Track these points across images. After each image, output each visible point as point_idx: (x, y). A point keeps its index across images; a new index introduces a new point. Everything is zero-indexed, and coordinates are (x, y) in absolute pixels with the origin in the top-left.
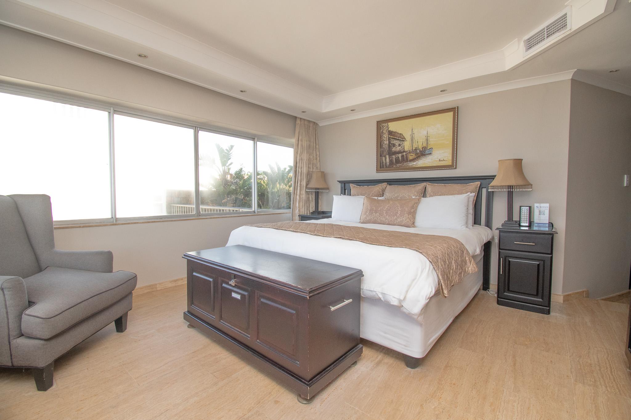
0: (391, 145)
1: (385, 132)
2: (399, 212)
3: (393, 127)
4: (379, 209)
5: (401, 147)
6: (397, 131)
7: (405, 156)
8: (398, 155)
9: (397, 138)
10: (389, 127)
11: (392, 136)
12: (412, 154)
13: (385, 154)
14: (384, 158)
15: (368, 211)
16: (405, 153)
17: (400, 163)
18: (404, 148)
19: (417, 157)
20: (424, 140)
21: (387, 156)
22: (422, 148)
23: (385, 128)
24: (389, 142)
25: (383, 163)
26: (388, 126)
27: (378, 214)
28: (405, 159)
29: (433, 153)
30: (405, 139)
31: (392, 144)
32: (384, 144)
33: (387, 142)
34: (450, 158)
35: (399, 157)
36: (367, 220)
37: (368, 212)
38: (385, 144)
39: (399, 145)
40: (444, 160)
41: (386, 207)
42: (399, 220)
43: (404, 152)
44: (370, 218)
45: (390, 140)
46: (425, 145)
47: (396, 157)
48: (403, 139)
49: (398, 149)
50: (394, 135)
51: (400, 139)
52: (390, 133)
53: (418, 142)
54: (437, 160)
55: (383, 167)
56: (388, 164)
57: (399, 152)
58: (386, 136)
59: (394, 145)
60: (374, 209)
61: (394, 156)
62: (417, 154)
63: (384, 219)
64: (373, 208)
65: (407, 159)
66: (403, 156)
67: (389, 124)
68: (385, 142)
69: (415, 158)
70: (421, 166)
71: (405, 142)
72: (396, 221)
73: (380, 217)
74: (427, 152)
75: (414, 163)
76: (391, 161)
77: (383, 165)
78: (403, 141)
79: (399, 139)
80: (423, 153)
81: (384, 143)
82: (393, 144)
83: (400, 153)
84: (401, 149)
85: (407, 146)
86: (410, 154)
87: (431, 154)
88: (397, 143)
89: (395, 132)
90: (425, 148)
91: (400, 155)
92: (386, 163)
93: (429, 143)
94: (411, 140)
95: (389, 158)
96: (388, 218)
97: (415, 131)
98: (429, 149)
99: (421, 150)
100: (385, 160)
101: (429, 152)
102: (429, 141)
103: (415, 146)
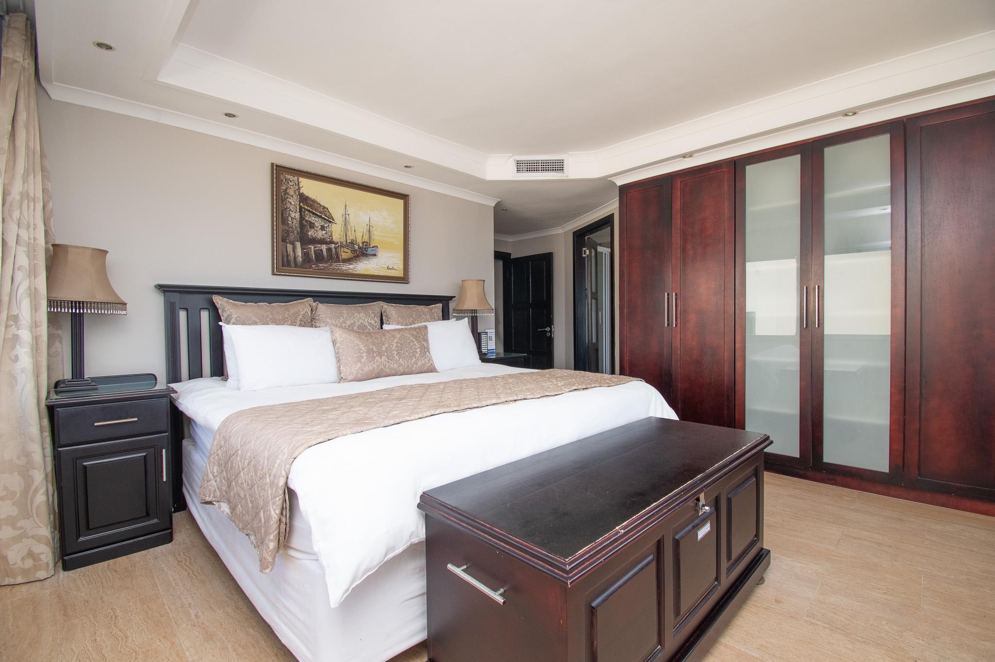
0: (304, 222)
1: (291, 192)
2: (418, 350)
3: (309, 188)
4: (384, 349)
5: (326, 233)
6: (318, 200)
7: (334, 250)
8: (320, 246)
9: (319, 214)
10: (301, 186)
11: (308, 206)
12: (346, 250)
13: (292, 237)
14: (290, 247)
15: (364, 355)
16: (333, 246)
17: (326, 263)
18: (331, 236)
19: (355, 257)
20: (365, 231)
21: (298, 244)
22: (363, 243)
23: (291, 184)
24: (301, 215)
25: (288, 256)
26: (299, 183)
27: (384, 358)
28: (333, 257)
29: (379, 254)
30: (333, 220)
31: (307, 221)
32: (290, 218)
33: (298, 215)
34: (401, 267)
35: (321, 250)
36: (364, 373)
37: (365, 357)
38: (292, 218)
39: (323, 228)
40: (393, 269)
41: (395, 345)
42: (420, 363)
43: (332, 242)
44: (371, 368)
45: (303, 214)
46: (366, 239)
47: (317, 250)
48: (329, 219)
49: (320, 234)
50: (311, 206)
51: (323, 216)
52: (303, 199)
53: (355, 231)
54: (384, 266)
55: (289, 265)
56: (300, 259)
57: (322, 241)
58: (293, 202)
59: (312, 225)
60: (375, 349)
61: (313, 247)
62: (354, 251)
63: (396, 366)
64: (371, 347)
65: (338, 257)
66: (329, 250)
67: (301, 179)
68: (293, 215)
69: (352, 258)
70: (362, 272)
71: (334, 225)
72: (415, 366)
73: (389, 362)
74: (370, 251)
75: (351, 267)
76: (306, 255)
77: (288, 262)
78: (330, 222)
79: (320, 217)
80: (363, 251)
81: (289, 215)
82: (310, 222)
83: (324, 244)
84: (326, 236)
85: (337, 232)
86: (342, 249)
87: (375, 255)
88: (318, 223)
89: (314, 201)
90: (366, 244)
91: (324, 247)
92: (295, 258)
93: (372, 237)
94: (343, 224)
95: (302, 249)
96: (403, 362)
97: (350, 211)
98: (373, 247)
99: (361, 245)
100: (294, 251)
101: (373, 252)
102: (372, 234)
103: (350, 237)
